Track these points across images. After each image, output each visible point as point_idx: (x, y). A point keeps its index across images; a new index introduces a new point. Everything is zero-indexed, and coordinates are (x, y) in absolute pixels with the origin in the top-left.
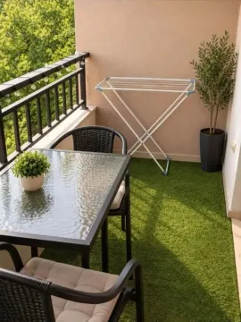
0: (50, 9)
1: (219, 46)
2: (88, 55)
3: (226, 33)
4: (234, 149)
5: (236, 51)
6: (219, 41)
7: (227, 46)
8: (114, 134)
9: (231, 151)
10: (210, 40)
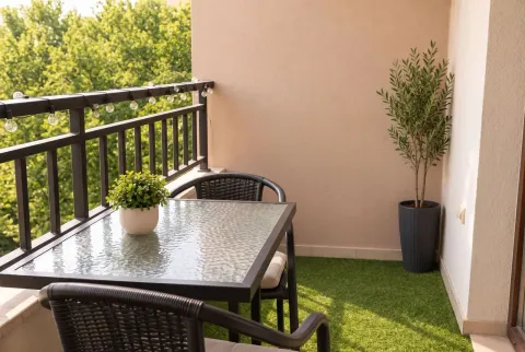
0: (137, 45)
1: (423, 65)
2: (212, 85)
3: (432, 45)
4: (462, 217)
5: (449, 71)
6: (421, 57)
7: (436, 64)
8: (263, 184)
9: (459, 221)
10: (406, 55)
